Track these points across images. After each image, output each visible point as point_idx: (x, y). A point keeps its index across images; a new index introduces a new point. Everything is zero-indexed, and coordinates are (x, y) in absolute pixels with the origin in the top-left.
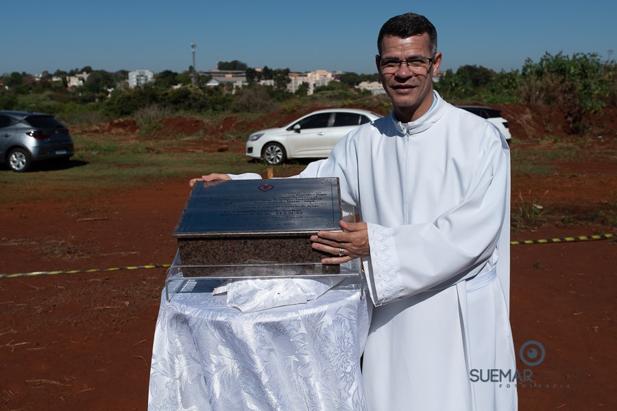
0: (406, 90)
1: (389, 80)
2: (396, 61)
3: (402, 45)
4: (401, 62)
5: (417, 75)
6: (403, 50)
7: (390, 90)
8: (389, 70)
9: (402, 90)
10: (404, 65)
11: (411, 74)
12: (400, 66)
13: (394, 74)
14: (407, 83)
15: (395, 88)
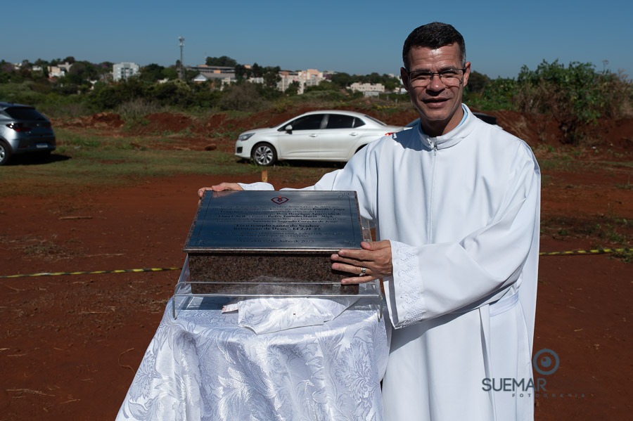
0: (439, 104)
1: (420, 94)
2: (426, 73)
3: (433, 56)
4: (433, 74)
5: (450, 87)
6: (434, 61)
7: (421, 103)
8: (420, 83)
9: (434, 104)
10: (436, 77)
11: (445, 86)
12: (432, 78)
13: (425, 87)
14: (440, 96)
15: (426, 101)
